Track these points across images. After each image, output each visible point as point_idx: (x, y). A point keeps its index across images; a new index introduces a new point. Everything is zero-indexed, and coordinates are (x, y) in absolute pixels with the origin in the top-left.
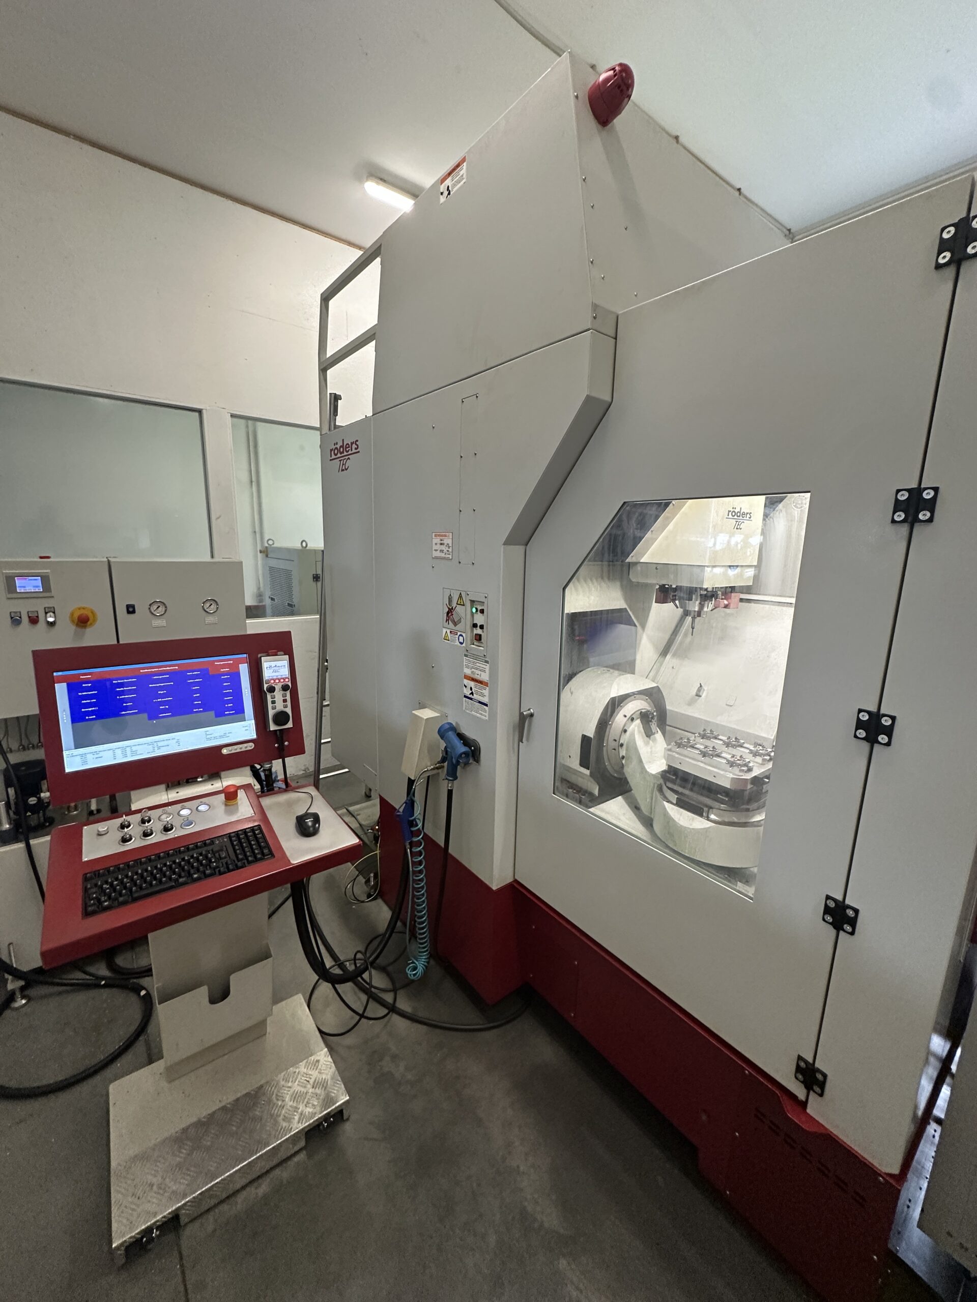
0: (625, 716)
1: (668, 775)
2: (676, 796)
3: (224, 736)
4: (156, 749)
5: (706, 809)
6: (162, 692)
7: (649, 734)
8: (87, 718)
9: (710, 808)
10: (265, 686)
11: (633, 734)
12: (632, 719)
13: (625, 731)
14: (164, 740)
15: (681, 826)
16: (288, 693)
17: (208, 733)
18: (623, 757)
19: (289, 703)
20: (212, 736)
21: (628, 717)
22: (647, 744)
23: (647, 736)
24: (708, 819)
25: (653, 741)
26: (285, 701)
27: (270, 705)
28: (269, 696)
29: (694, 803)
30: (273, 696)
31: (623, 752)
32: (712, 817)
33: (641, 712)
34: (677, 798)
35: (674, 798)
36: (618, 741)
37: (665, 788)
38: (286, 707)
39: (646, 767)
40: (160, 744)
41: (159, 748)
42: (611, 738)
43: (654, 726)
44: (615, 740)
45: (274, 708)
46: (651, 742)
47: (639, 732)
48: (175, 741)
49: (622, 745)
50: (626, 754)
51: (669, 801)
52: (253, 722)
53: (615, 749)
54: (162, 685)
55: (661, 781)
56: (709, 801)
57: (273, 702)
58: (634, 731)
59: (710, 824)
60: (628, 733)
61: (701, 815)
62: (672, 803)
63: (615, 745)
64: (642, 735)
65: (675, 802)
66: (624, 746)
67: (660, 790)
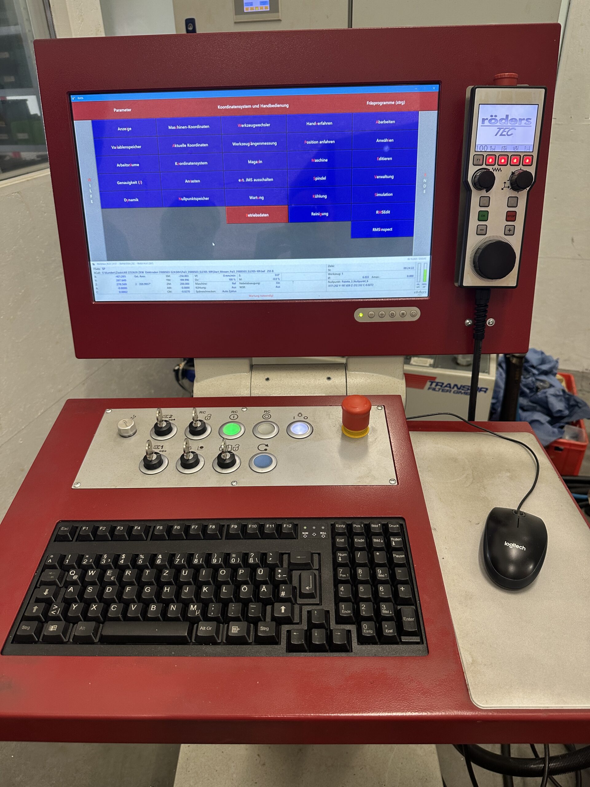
3: (364, 281)
4: (238, 285)
6: (255, 162)
8: (125, 200)
10: (472, 170)
14: (254, 271)
16: (523, 196)
17: (333, 270)
19: (519, 224)
20: (341, 278)
26: (511, 216)
27: (473, 223)
28: (476, 197)
30: (485, 201)
38: (510, 232)
40: (245, 277)
41: (243, 285)
45: (481, 231)
48: (273, 275)
52: (428, 258)
54: (256, 144)
57: (483, 216)
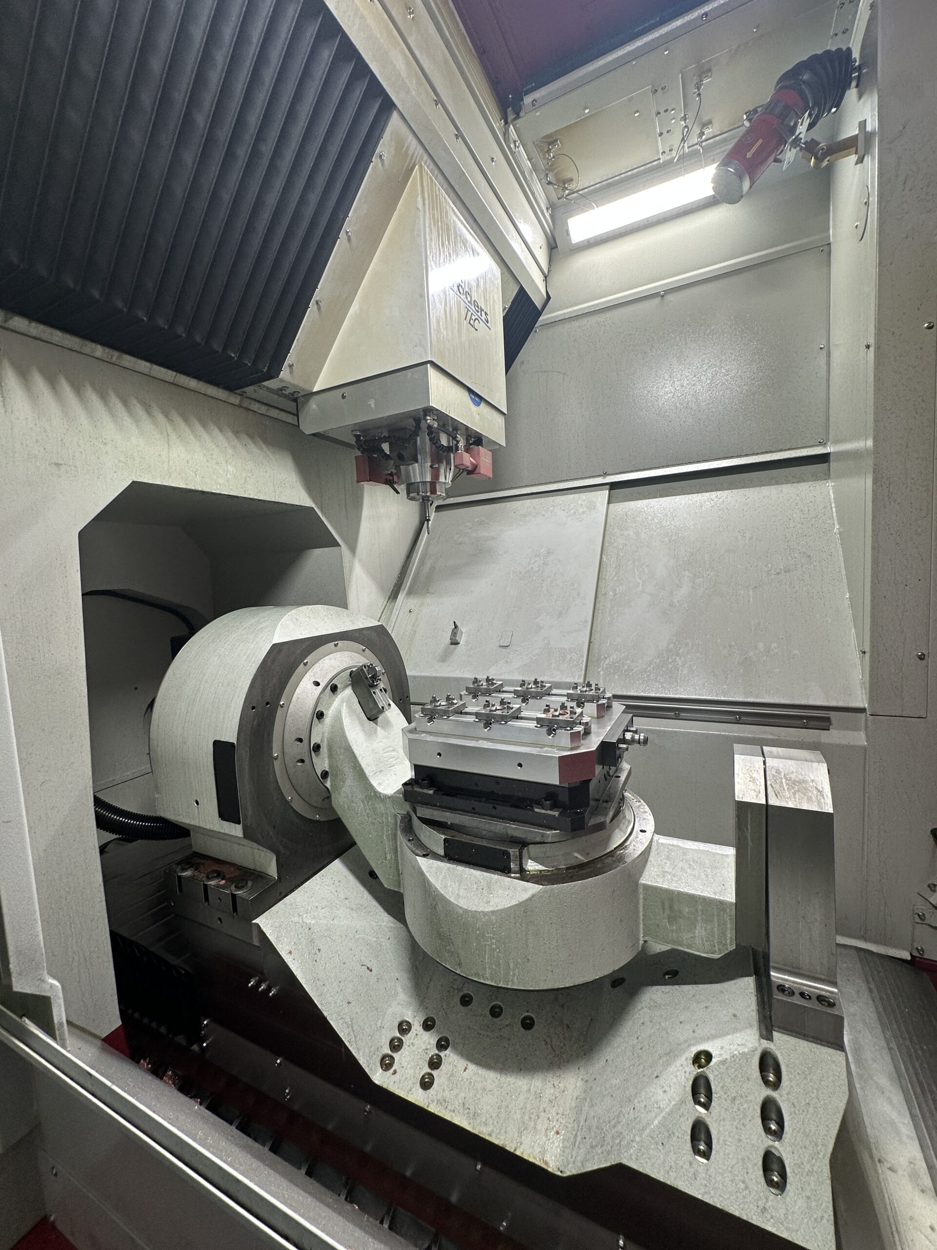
0: (317, 684)
1: (417, 789)
2: (443, 837)
5: (513, 851)
7: (373, 714)
9: (523, 844)
11: (338, 719)
12: (334, 689)
13: (320, 715)
15: (466, 911)
18: (325, 775)
21: (322, 685)
22: (370, 735)
23: (369, 719)
24: (524, 875)
25: (383, 727)
29: (484, 843)
31: (322, 763)
32: (532, 866)
33: (351, 673)
34: (445, 840)
35: (436, 840)
36: (305, 741)
37: (416, 822)
39: (374, 783)
42: (290, 738)
43: (382, 698)
44: (300, 740)
46: (379, 728)
47: (351, 711)
49: (317, 748)
50: (330, 766)
51: (428, 854)
53: (302, 761)
55: (407, 807)
56: (514, 829)
58: (340, 712)
59: (532, 889)
60: (328, 719)
61: (505, 870)
62: (436, 856)
63: (301, 750)
64: (358, 717)
65: (441, 852)
66: (324, 750)
67: (408, 828)
